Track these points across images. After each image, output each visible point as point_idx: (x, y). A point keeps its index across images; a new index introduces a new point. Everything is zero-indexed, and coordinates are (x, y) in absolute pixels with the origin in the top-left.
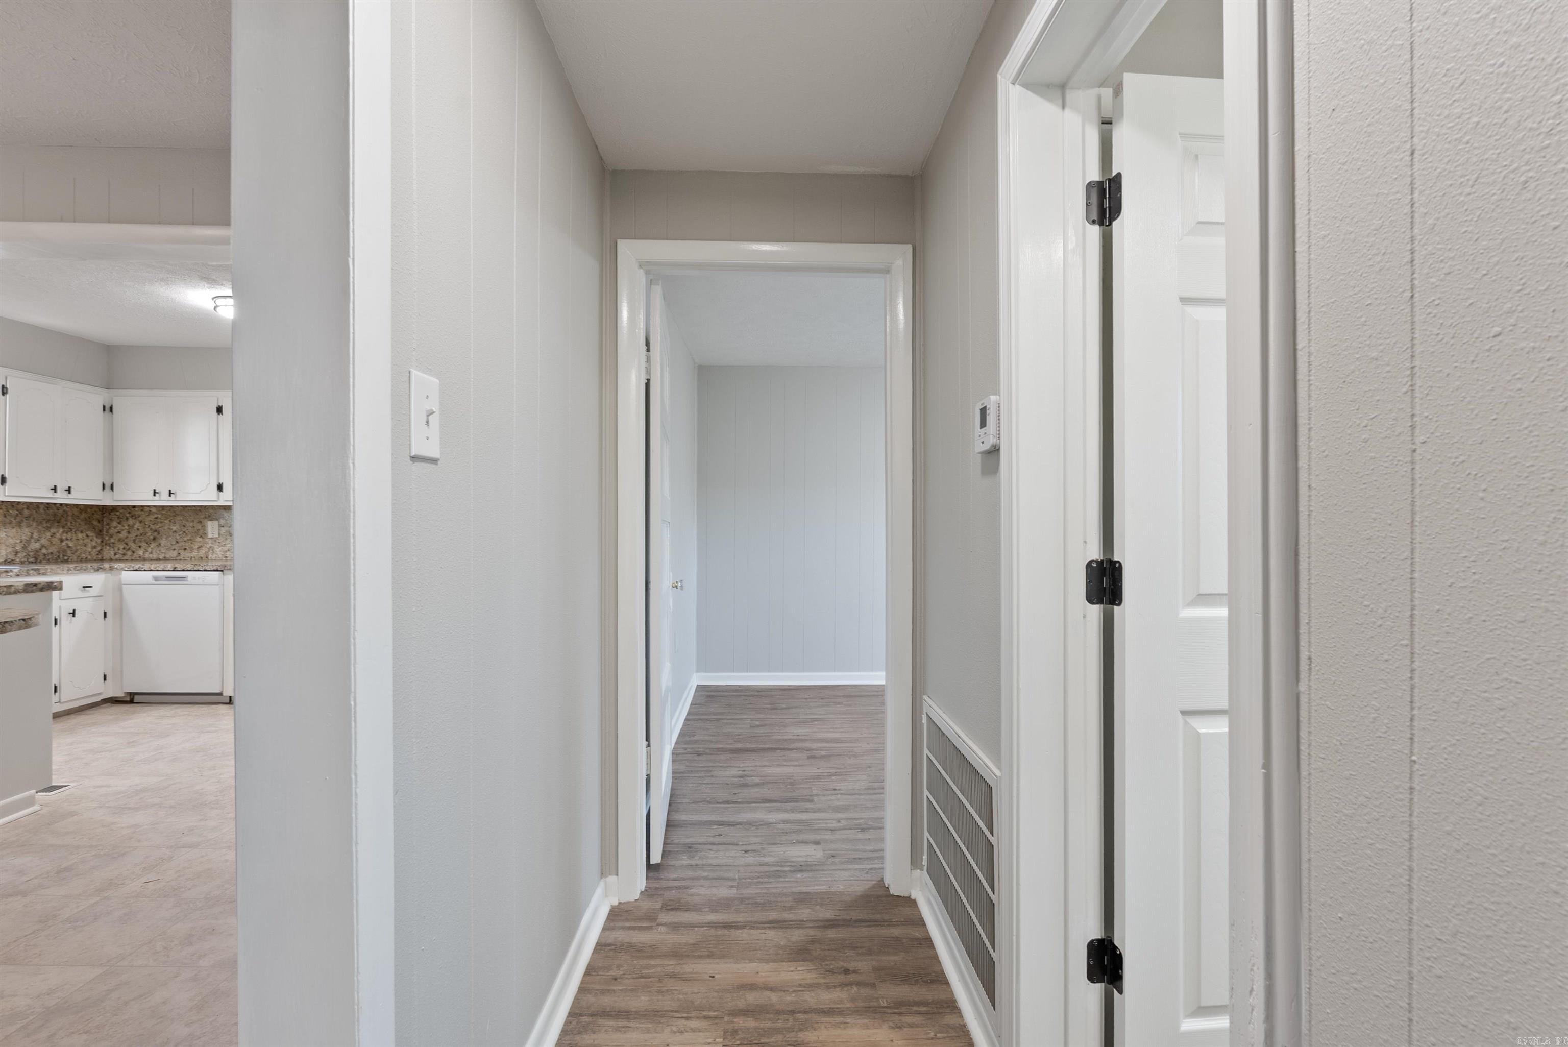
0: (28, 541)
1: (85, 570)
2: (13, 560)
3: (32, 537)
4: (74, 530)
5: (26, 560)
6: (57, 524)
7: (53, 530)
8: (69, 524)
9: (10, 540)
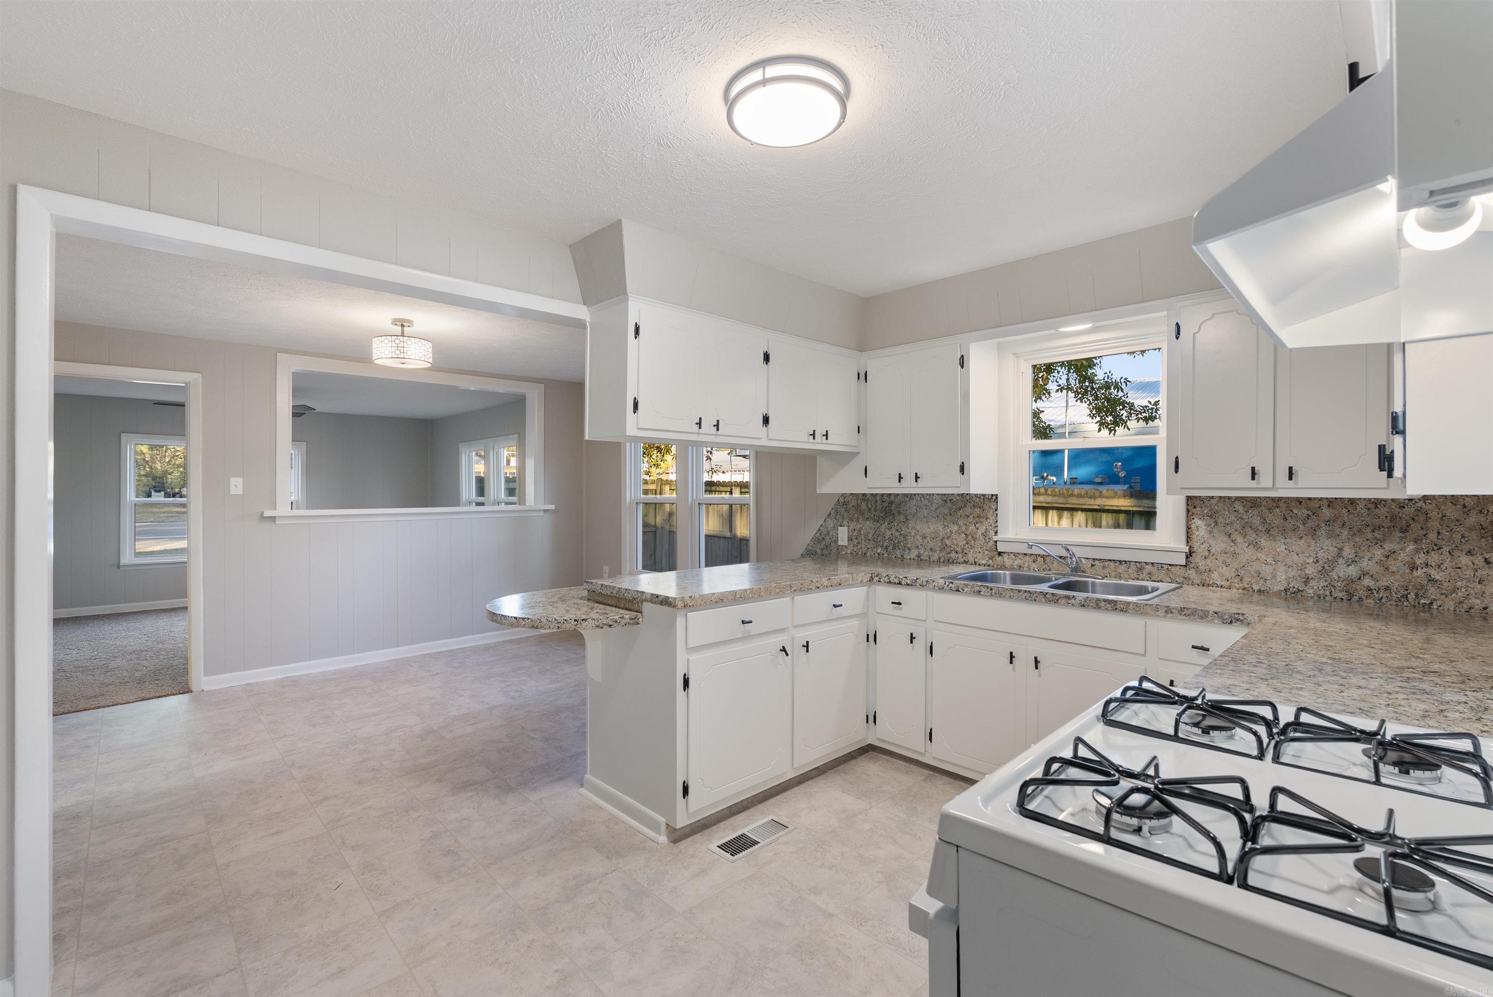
0: (1332, 563)
2: (1300, 591)
3: (1339, 555)
4: (1446, 549)
6: (1398, 534)
7: (1388, 546)
8: (1432, 536)
9: (1295, 557)
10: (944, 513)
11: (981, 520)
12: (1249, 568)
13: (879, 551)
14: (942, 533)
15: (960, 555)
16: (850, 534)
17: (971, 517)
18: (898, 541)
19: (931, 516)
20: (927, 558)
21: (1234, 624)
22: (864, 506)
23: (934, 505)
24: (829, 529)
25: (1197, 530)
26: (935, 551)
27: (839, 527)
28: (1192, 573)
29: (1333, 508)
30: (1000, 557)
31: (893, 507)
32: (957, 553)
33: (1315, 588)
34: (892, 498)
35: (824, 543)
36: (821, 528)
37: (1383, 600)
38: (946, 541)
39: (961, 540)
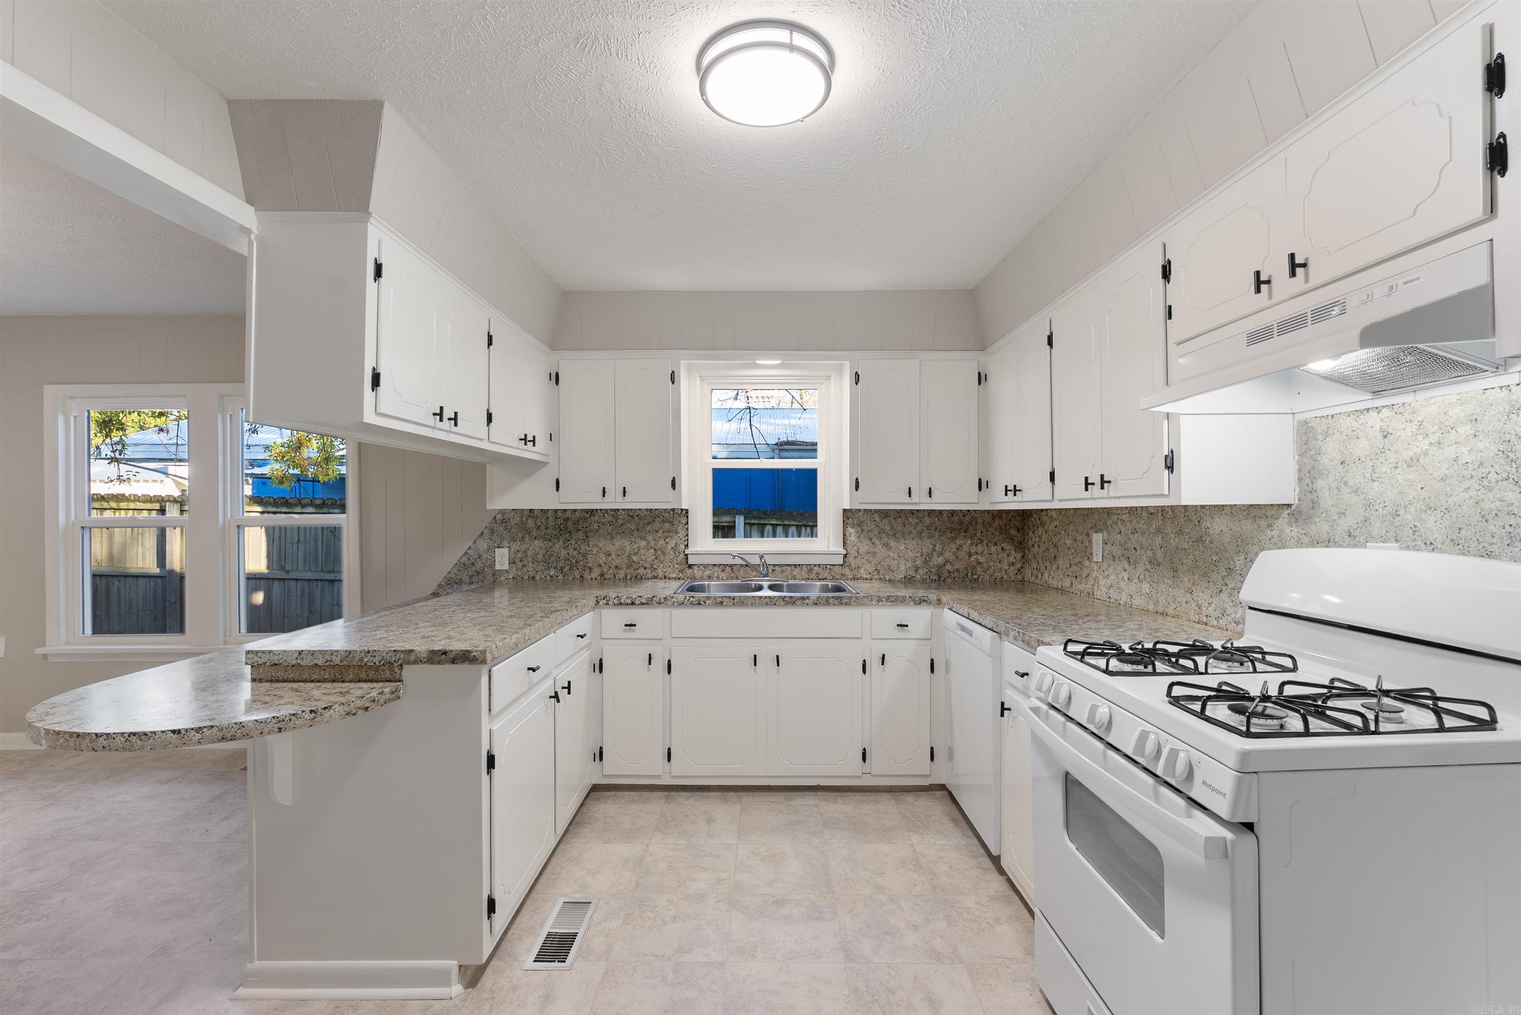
0: (930, 555)
1: (902, 602)
2: (913, 577)
3: (934, 550)
4: (985, 542)
5: (928, 577)
6: (963, 534)
7: (959, 542)
8: (979, 534)
9: (910, 553)
10: (630, 529)
11: (671, 534)
12: (883, 563)
13: (552, 573)
14: (628, 549)
15: (649, 571)
16: (512, 556)
17: (661, 532)
18: (577, 560)
19: (616, 532)
20: (612, 576)
21: (922, 604)
22: (531, 523)
23: (619, 521)
24: (481, 552)
25: (850, 536)
26: (621, 569)
27: (496, 550)
28: (847, 571)
29: (931, 517)
30: (691, 570)
31: (570, 523)
32: (645, 568)
33: (921, 574)
34: (568, 514)
35: (474, 568)
36: (470, 551)
37: (956, 579)
38: (633, 557)
39: (650, 556)
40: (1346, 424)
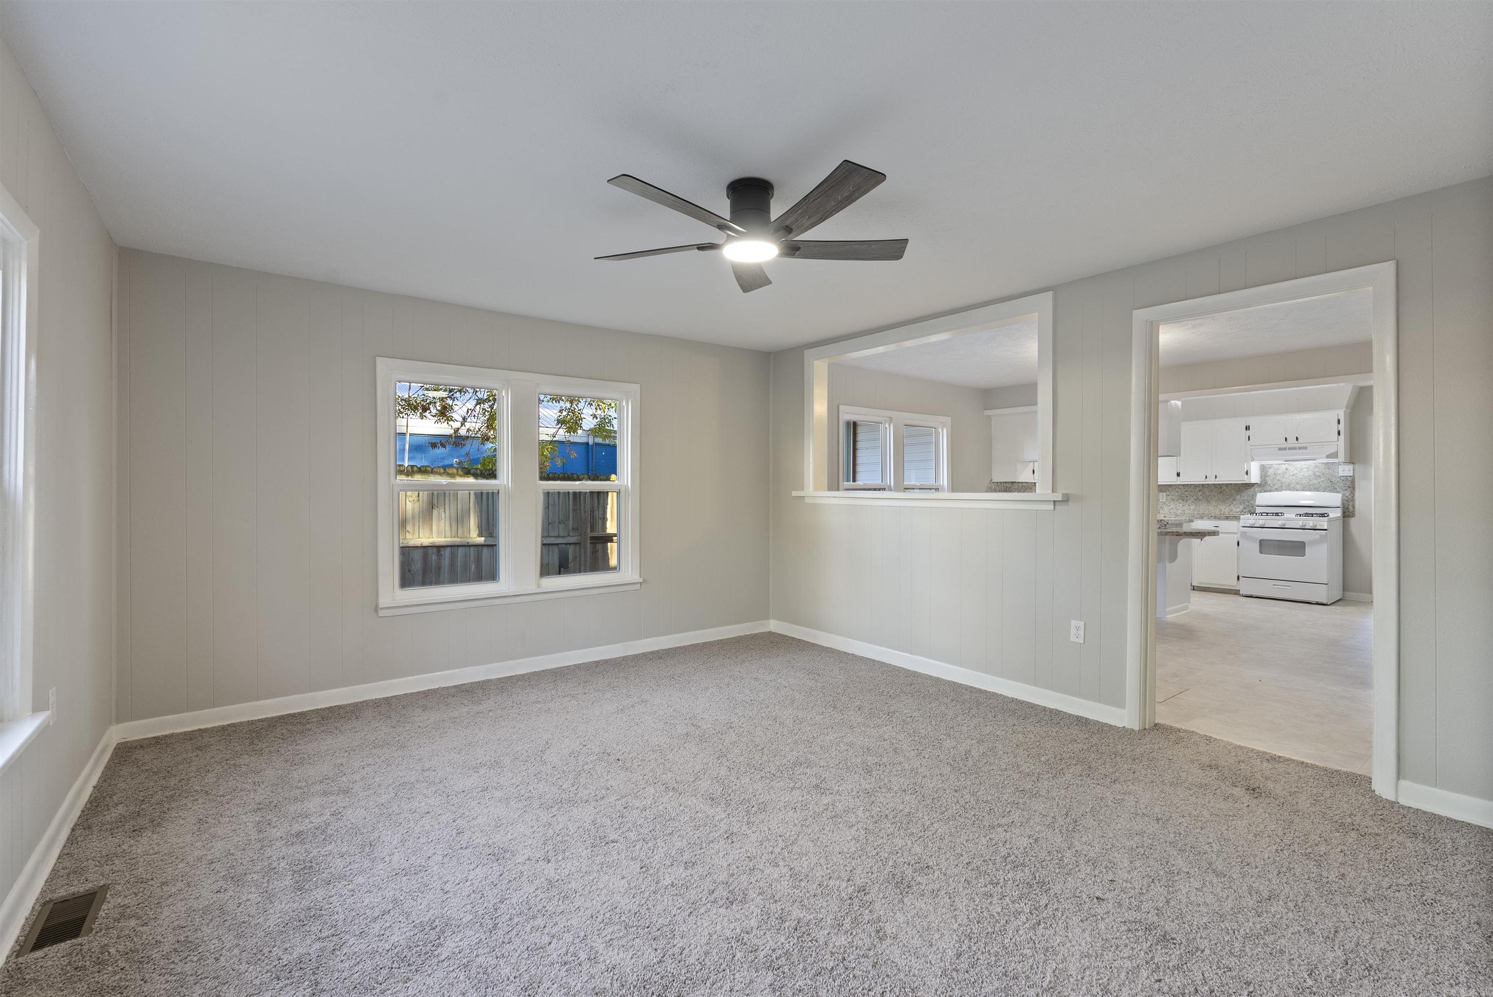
40: (1276, 466)
